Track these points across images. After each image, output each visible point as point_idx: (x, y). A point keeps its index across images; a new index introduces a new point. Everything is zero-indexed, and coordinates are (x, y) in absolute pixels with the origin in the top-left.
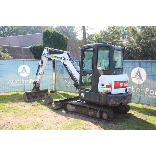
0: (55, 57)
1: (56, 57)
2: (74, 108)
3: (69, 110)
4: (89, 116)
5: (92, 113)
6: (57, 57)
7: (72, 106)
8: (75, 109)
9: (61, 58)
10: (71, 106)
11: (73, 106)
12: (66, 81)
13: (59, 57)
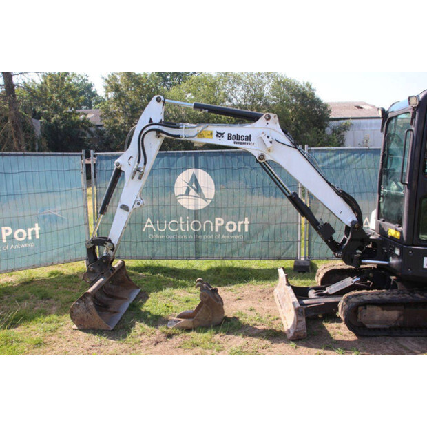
0: (215, 134)
1: (220, 135)
3: (368, 326)
6: (226, 136)
7: (383, 309)
8: (400, 316)
9: (248, 138)
10: (379, 308)
11: (387, 310)
12: (149, 223)
13: (234, 133)
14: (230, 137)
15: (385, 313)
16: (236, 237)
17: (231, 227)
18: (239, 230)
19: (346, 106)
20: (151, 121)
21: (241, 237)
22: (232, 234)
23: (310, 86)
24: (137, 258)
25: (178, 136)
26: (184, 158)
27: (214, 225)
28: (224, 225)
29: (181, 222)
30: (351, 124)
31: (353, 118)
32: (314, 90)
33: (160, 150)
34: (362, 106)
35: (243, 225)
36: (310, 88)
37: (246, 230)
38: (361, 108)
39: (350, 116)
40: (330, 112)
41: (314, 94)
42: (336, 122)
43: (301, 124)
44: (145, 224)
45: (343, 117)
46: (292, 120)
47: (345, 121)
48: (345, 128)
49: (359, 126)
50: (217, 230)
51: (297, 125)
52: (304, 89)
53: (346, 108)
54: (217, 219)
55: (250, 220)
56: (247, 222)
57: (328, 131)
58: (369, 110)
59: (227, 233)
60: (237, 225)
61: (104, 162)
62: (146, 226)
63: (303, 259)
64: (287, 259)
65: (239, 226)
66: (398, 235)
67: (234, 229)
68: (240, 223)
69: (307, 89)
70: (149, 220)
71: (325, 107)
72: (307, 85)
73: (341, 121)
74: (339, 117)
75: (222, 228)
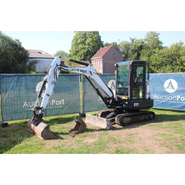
0: (77, 70)
1: (78, 70)
2: (129, 119)
3: (124, 123)
4: (142, 121)
5: (143, 117)
6: (80, 70)
8: (131, 119)
9: (86, 71)
10: (126, 118)
12: (26, 104)
13: (82, 70)
14: (81, 71)
15: (128, 119)
16: (60, 106)
17: (58, 103)
18: (61, 104)
19: (34, 52)
20: (57, 65)
21: (61, 106)
22: (59, 105)
23: (19, 41)
24: (21, 119)
25: (67, 70)
26: (39, 77)
27: (51, 102)
28: (55, 102)
29: (39, 102)
30: (38, 61)
31: (39, 58)
32: (21, 43)
33: (60, 73)
34: (41, 52)
35: (62, 102)
36: (19, 42)
37: (63, 104)
38: (41, 53)
39: (37, 57)
40: (29, 54)
41: (21, 45)
42: (31, 59)
43: (15, 60)
44: (24, 104)
45: (34, 57)
46: (10, 57)
47: (36, 59)
48: (36, 62)
49: (42, 61)
50: (53, 105)
51: (13, 60)
52: (15, 42)
53: (34, 53)
54: (53, 100)
55: (64, 100)
56: (63, 101)
57: (28, 63)
58: (45, 54)
59: (57, 105)
60: (60, 102)
61: (5, 78)
62: (24, 105)
63: (82, 112)
64: (77, 113)
65: (61, 103)
66: (127, 98)
67: (59, 104)
68: (61, 101)
69: (17, 42)
70: (25, 102)
71: (27, 52)
72: (18, 40)
73: (34, 59)
74: (32, 57)
75: (54, 104)
